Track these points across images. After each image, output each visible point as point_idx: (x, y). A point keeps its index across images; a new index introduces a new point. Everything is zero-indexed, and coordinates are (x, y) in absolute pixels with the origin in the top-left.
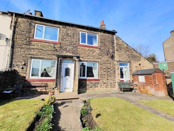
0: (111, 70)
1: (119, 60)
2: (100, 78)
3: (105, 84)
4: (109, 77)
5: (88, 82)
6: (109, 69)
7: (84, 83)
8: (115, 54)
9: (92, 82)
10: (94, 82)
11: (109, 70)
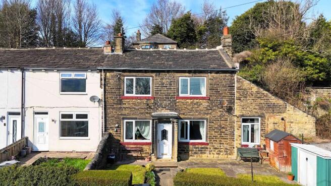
0: (227, 130)
1: (241, 114)
2: (209, 142)
3: (217, 150)
4: (223, 140)
5: (191, 146)
6: (223, 128)
7: (186, 148)
8: (234, 105)
9: (197, 146)
10: (200, 146)
11: (224, 130)
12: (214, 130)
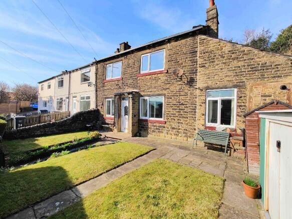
0: (187, 107)
1: (206, 85)
2: (166, 120)
3: (174, 130)
4: (182, 119)
5: (150, 124)
10: (157, 125)
11: (183, 106)
12: (172, 107)
